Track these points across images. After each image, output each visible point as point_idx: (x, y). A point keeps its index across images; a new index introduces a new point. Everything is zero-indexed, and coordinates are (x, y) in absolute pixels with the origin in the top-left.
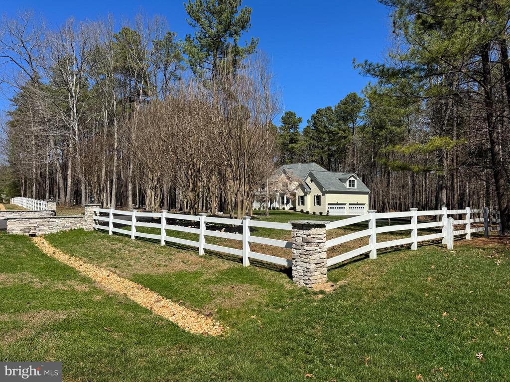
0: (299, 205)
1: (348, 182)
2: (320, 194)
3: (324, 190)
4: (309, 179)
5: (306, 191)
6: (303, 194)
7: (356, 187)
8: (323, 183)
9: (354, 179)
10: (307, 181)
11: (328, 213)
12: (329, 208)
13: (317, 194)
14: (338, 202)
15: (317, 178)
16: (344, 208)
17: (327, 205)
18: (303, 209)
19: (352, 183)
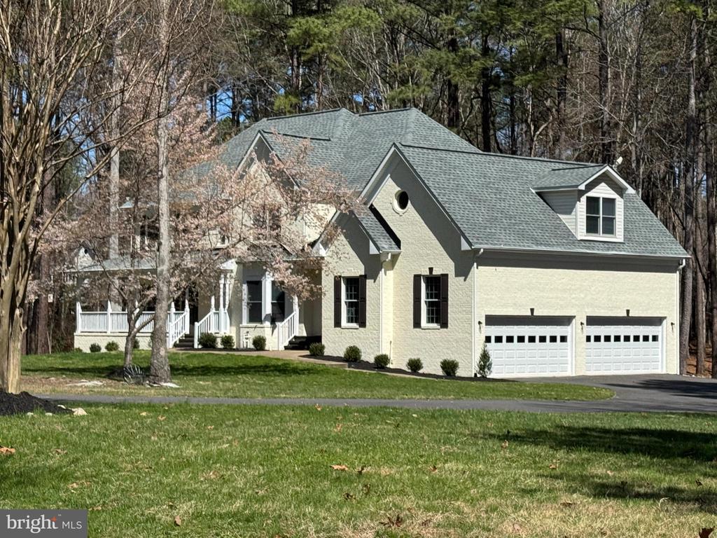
0: (338, 323)
1: (581, 206)
2: (444, 265)
3: (465, 246)
4: (390, 189)
5: (373, 251)
6: (356, 268)
7: (619, 236)
8: (459, 210)
10: (377, 202)
11: (482, 368)
12: (488, 339)
13: (431, 270)
14: (532, 310)
15: (430, 184)
16: (563, 339)
17: (480, 323)
18: (360, 346)
19: (601, 215)
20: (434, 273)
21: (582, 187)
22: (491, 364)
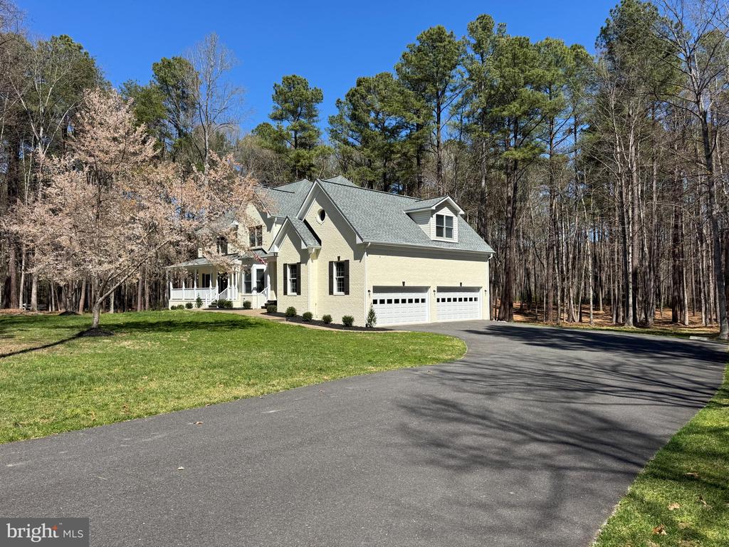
0: (285, 293)
1: (433, 220)
2: (347, 254)
3: (359, 241)
4: (316, 207)
5: (303, 247)
6: (295, 258)
7: (455, 239)
8: (354, 219)
9: (450, 214)
10: (308, 218)
11: (370, 321)
12: (375, 302)
13: (339, 258)
14: (404, 283)
15: (337, 203)
16: (423, 301)
17: (369, 291)
18: (295, 307)
19: (445, 226)
20: (341, 260)
21: (434, 208)
22: (375, 319)
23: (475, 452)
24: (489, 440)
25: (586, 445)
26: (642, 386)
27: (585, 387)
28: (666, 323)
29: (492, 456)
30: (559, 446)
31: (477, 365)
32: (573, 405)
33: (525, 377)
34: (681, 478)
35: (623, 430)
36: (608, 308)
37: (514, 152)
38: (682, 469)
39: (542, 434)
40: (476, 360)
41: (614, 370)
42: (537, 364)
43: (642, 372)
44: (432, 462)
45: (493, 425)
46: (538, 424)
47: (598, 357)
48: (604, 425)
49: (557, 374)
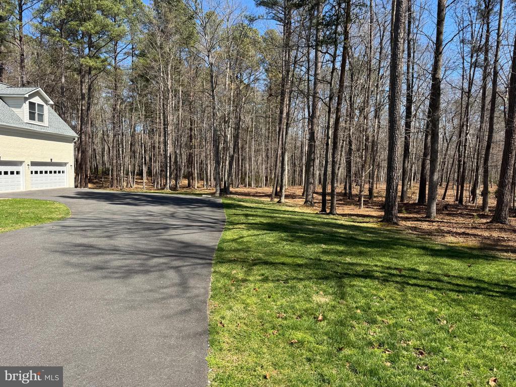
1: (26, 106)
7: (46, 123)
9: (42, 103)
19: (37, 112)
21: (27, 96)
23: (127, 268)
24: (130, 261)
25: (182, 255)
26: (191, 223)
27: (162, 227)
28: (184, 187)
29: (137, 268)
30: (169, 258)
31: (86, 220)
32: (163, 237)
33: (124, 225)
34: (230, 261)
35: (193, 246)
36: (150, 178)
37: (89, 61)
38: (229, 257)
39: (155, 253)
40: (82, 217)
41: (173, 216)
42: (126, 217)
43: (187, 216)
44: (105, 277)
45: (125, 253)
46: (151, 249)
47: (160, 209)
48: (183, 245)
49: (142, 221)
